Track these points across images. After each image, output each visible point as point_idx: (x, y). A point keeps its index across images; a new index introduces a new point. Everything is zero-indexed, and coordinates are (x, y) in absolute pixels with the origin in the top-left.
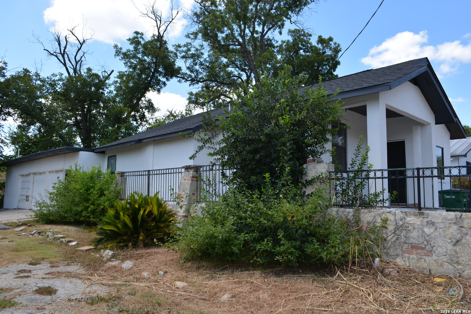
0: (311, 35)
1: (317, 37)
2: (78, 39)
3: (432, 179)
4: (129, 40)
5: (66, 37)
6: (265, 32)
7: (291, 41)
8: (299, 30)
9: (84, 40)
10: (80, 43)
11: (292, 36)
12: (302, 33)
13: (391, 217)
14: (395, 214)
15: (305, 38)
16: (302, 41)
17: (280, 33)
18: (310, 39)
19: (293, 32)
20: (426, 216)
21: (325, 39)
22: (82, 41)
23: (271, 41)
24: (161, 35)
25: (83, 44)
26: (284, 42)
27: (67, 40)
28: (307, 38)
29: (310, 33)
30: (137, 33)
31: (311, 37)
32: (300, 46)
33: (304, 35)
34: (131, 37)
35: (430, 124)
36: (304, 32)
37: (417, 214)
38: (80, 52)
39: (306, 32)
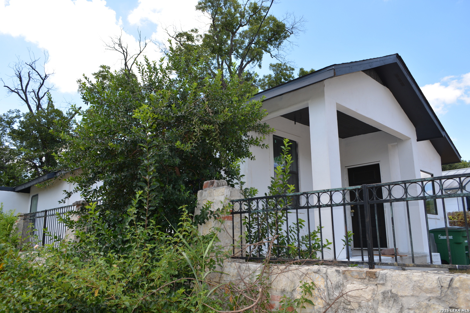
0: (293, 69)
1: (299, 70)
2: (39, 74)
3: (391, 205)
4: (95, 74)
5: (29, 73)
6: (244, 65)
7: (273, 75)
8: (281, 65)
9: (46, 75)
10: (42, 78)
11: (274, 70)
12: (285, 67)
13: (320, 283)
14: (326, 277)
15: (288, 72)
16: (284, 75)
17: (260, 66)
18: (293, 73)
19: (274, 66)
20: (381, 282)
21: (307, 71)
22: (43, 76)
23: (251, 75)
24: (129, 68)
25: (45, 79)
26: (266, 77)
27: (30, 76)
28: (290, 72)
29: (292, 67)
30: (103, 67)
31: (293, 71)
32: (283, 80)
33: (286, 69)
34: (97, 71)
35: (410, 139)
36: (286, 66)
37: (364, 276)
38: (42, 88)
39: (288, 65)
